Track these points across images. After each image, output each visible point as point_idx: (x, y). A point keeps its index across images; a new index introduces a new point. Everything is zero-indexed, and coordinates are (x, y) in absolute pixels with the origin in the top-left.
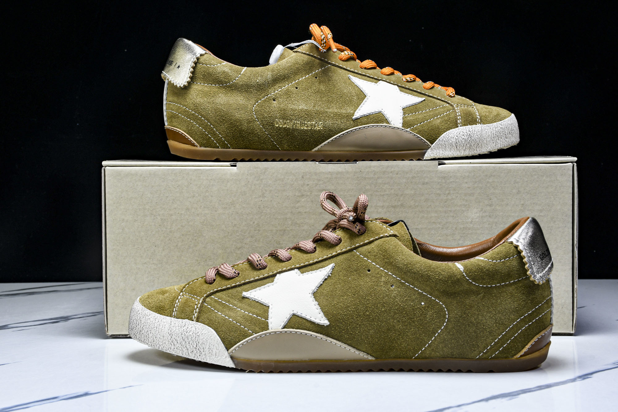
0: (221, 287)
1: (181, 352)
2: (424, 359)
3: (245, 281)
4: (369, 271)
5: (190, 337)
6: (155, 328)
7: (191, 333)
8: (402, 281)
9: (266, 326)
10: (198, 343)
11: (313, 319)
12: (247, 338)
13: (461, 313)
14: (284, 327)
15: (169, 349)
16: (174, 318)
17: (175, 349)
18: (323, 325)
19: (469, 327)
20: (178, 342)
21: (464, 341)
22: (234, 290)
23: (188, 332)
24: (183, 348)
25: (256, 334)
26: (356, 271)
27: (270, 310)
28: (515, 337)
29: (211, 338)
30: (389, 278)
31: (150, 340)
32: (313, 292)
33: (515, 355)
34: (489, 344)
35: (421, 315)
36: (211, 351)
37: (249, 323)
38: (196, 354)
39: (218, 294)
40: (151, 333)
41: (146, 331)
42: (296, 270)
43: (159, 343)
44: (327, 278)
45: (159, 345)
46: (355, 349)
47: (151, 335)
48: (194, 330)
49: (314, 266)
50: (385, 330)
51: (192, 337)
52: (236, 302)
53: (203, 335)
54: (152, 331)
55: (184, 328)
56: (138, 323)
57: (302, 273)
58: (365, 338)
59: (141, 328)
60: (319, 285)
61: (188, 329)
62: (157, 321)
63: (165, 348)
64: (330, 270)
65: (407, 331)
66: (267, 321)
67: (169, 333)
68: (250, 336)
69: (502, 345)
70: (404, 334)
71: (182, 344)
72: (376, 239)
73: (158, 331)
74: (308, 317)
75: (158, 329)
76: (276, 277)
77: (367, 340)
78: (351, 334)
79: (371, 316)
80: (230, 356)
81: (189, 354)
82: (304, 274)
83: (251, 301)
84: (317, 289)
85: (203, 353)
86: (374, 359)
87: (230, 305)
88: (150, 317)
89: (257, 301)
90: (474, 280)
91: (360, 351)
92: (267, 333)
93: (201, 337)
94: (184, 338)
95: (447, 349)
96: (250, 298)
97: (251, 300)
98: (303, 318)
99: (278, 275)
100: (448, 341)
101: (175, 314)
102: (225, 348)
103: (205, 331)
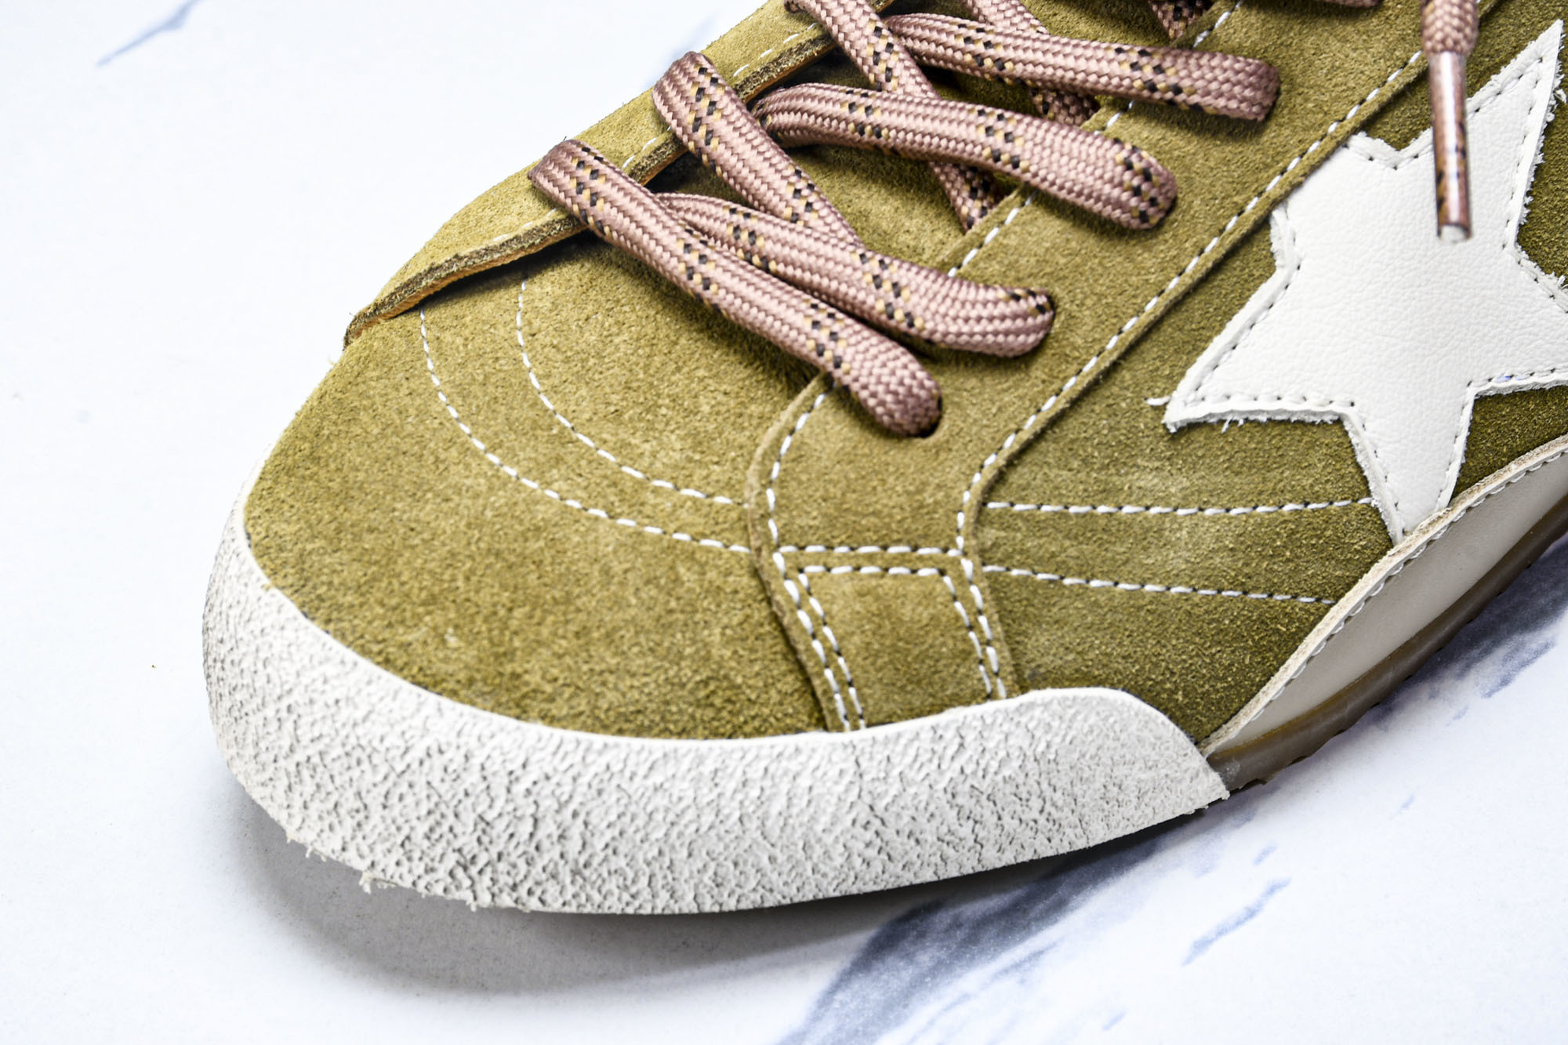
0: (1013, 426)
3: (1120, 332)
5: (1010, 788)
7: (1008, 771)
9: (1374, 532)
11: (1564, 376)
12: (1302, 642)
14: (1459, 492)
16: (856, 728)
22: (1095, 415)
23: (993, 767)
25: (1338, 596)
27: (1362, 439)
32: (1517, 231)
37: (1288, 560)
39: (1015, 478)
42: (1358, 142)
44: (1554, 116)
47: (685, 870)
48: (1025, 746)
51: (1021, 779)
52: (1149, 480)
55: (961, 760)
57: (1398, 146)
60: (1533, 180)
64: (1555, 70)
66: (1368, 502)
67: (862, 820)
68: (1316, 624)
75: (753, 825)
76: (1274, 231)
81: (981, 856)
82: (1414, 142)
83: (1225, 435)
84: (1528, 206)
87: (1130, 510)
89: (1259, 418)
92: (1402, 566)
96: (1213, 420)
97: (1226, 426)
99: (1277, 214)
101: (848, 702)
102: (1190, 745)
103: (1085, 720)
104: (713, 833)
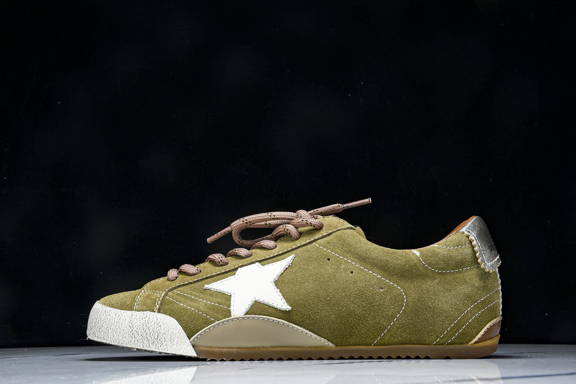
0: (184, 282)
1: (142, 344)
2: (382, 345)
3: (207, 276)
4: (329, 260)
5: (152, 328)
6: (116, 323)
7: (152, 324)
8: (361, 267)
9: (228, 313)
10: (159, 333)
11: (275, 305)
12: (209, 325)
13: (419, 297)
14: (247, 314)
15: (130, 343)
16: (135, 311)
17: (136, 342)
18: (285, 310)
19: (426, 311)
20: (139, 333)
21: (422, 325)
22: (197, 284)
23: (150, 323)
24: (144, 340)
25: (218, 321)
26: (316, 260)
27: (232, 299)
28: (470, 323)
29: (173, 327)
30: (348, 265)
31: (110, 337)
32: (275, 281)
33: (470, 341)
34: (446, 328)
35: (380, 300)
36: (172, 341)
37: (212, 311)
38: (157, 345)
39: (180, 289)
40: (112, 329)
41: (106, 327)
42: (257, 263)
43: (119, 338)
44: (288, 267)
45: (119, 340)
46: (316, 335)
47: (110, 331)
48: (156, 321)
49: (274, 259)
50: (345, 315)
51: (154, 327)
52: (198, 294)
53: (165, 324)
54: (113, 327)
55: (146, 319)
56: (97, 321)
57: (262, 265)
58: (327, 323)
59: (101, 325)
60: (280, 274)
61: (150, 320)
62: (117, 315)
63: (125, 342)
64: (291, 261)
65: (366, 316)
66: (229, 308)
67: (130, 326)
68: (212, 323)
69: (458, 330)
70: (364, 319)
71: (143, 335)
72: (335, 232)
73: (118, 326)
74: (270, 303)
75: (118, 324)
76: (237, 271)
77: (328, 325)
78: (313, 319)
79: (332, 302)
80: (192, 344)
81: (149, 346)
82: (265, 266)
83: (212, 292)
84: (278, 278)
85: (164, 344)
86: (334, 346)
87: (192, 297)
88: (110, 313)
89: (219, 291)
90: (429, 264)
91: (321, 338)
92: (230, 320)
93: (163, 327)
94: (145, 329)
95: (405, 334)
96: (212, 289)
98: (266, 305)
99: (239, 268)
100: (406, 326)
101: (136, 307)
102: (187, 337)
103: (167, 321)
104: (114, 324)
